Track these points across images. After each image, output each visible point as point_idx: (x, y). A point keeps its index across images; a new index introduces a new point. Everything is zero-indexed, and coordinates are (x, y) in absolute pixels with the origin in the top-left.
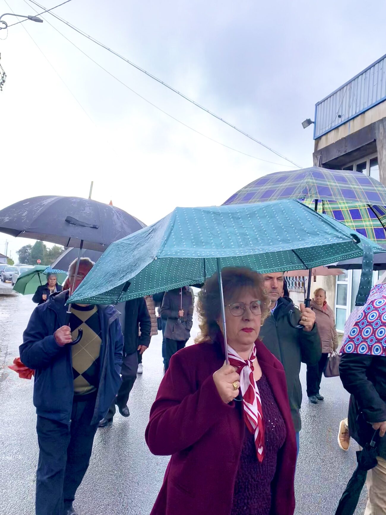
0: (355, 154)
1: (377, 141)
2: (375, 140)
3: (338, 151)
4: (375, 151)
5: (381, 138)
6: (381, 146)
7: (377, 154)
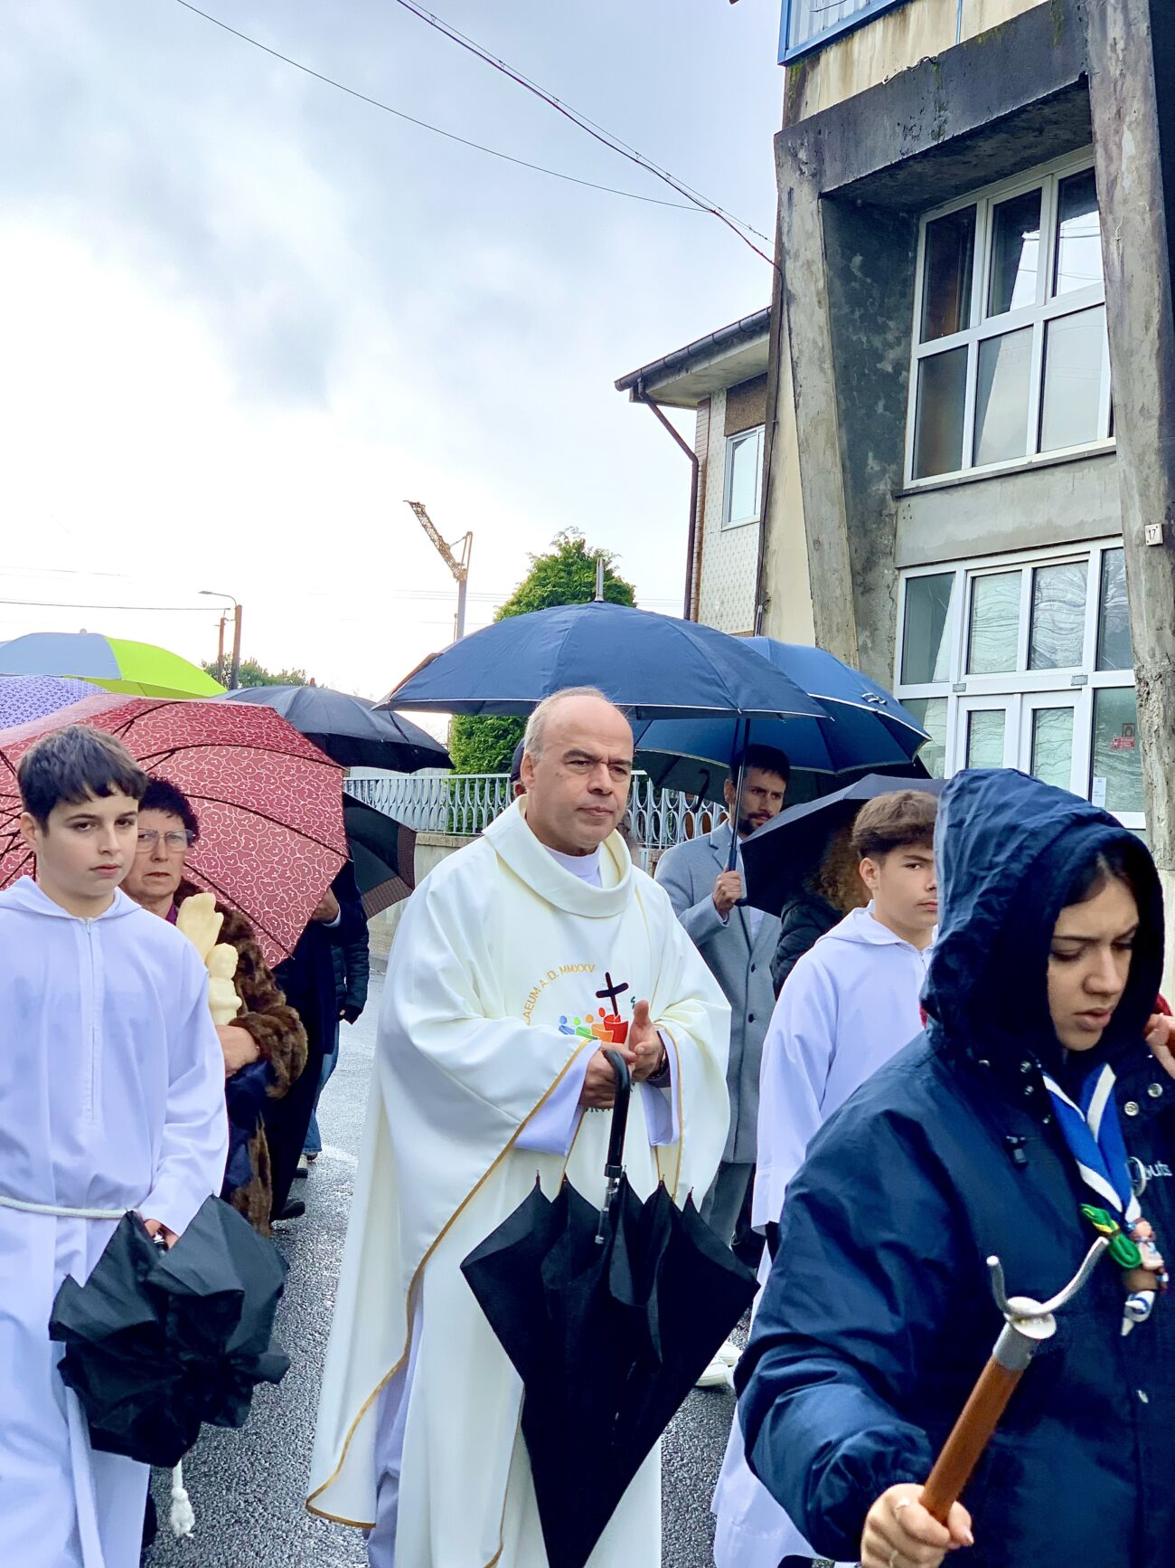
0: (986, 146)
1: (1095, 83)
2: (1083, 82)
3: (899, 130)
4: (1083, 137)
5: (1115, 71)
6: (1114, 110)
7: (1093, 153)
